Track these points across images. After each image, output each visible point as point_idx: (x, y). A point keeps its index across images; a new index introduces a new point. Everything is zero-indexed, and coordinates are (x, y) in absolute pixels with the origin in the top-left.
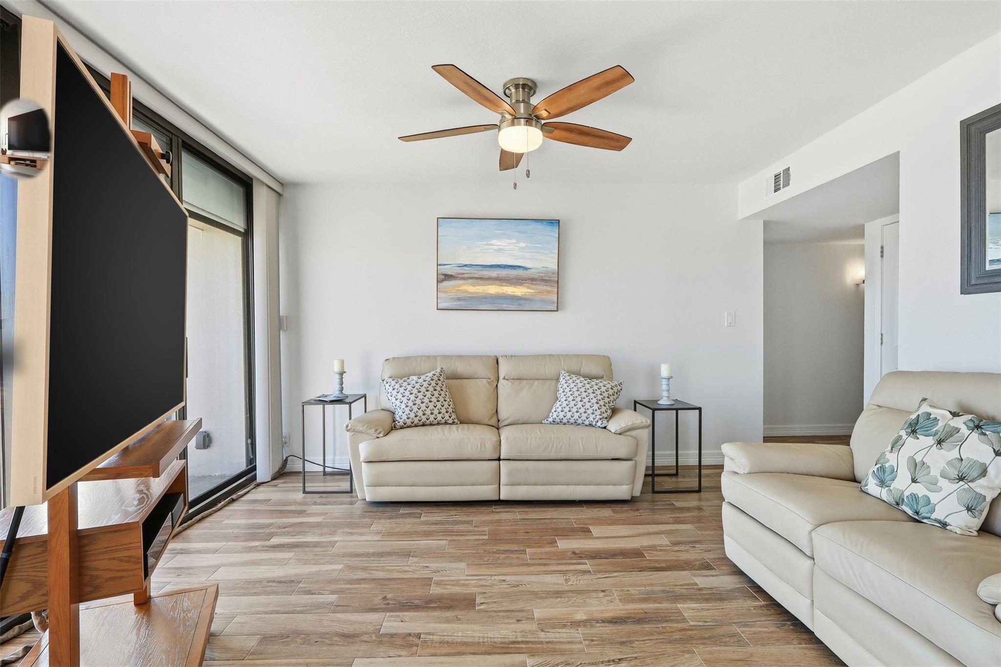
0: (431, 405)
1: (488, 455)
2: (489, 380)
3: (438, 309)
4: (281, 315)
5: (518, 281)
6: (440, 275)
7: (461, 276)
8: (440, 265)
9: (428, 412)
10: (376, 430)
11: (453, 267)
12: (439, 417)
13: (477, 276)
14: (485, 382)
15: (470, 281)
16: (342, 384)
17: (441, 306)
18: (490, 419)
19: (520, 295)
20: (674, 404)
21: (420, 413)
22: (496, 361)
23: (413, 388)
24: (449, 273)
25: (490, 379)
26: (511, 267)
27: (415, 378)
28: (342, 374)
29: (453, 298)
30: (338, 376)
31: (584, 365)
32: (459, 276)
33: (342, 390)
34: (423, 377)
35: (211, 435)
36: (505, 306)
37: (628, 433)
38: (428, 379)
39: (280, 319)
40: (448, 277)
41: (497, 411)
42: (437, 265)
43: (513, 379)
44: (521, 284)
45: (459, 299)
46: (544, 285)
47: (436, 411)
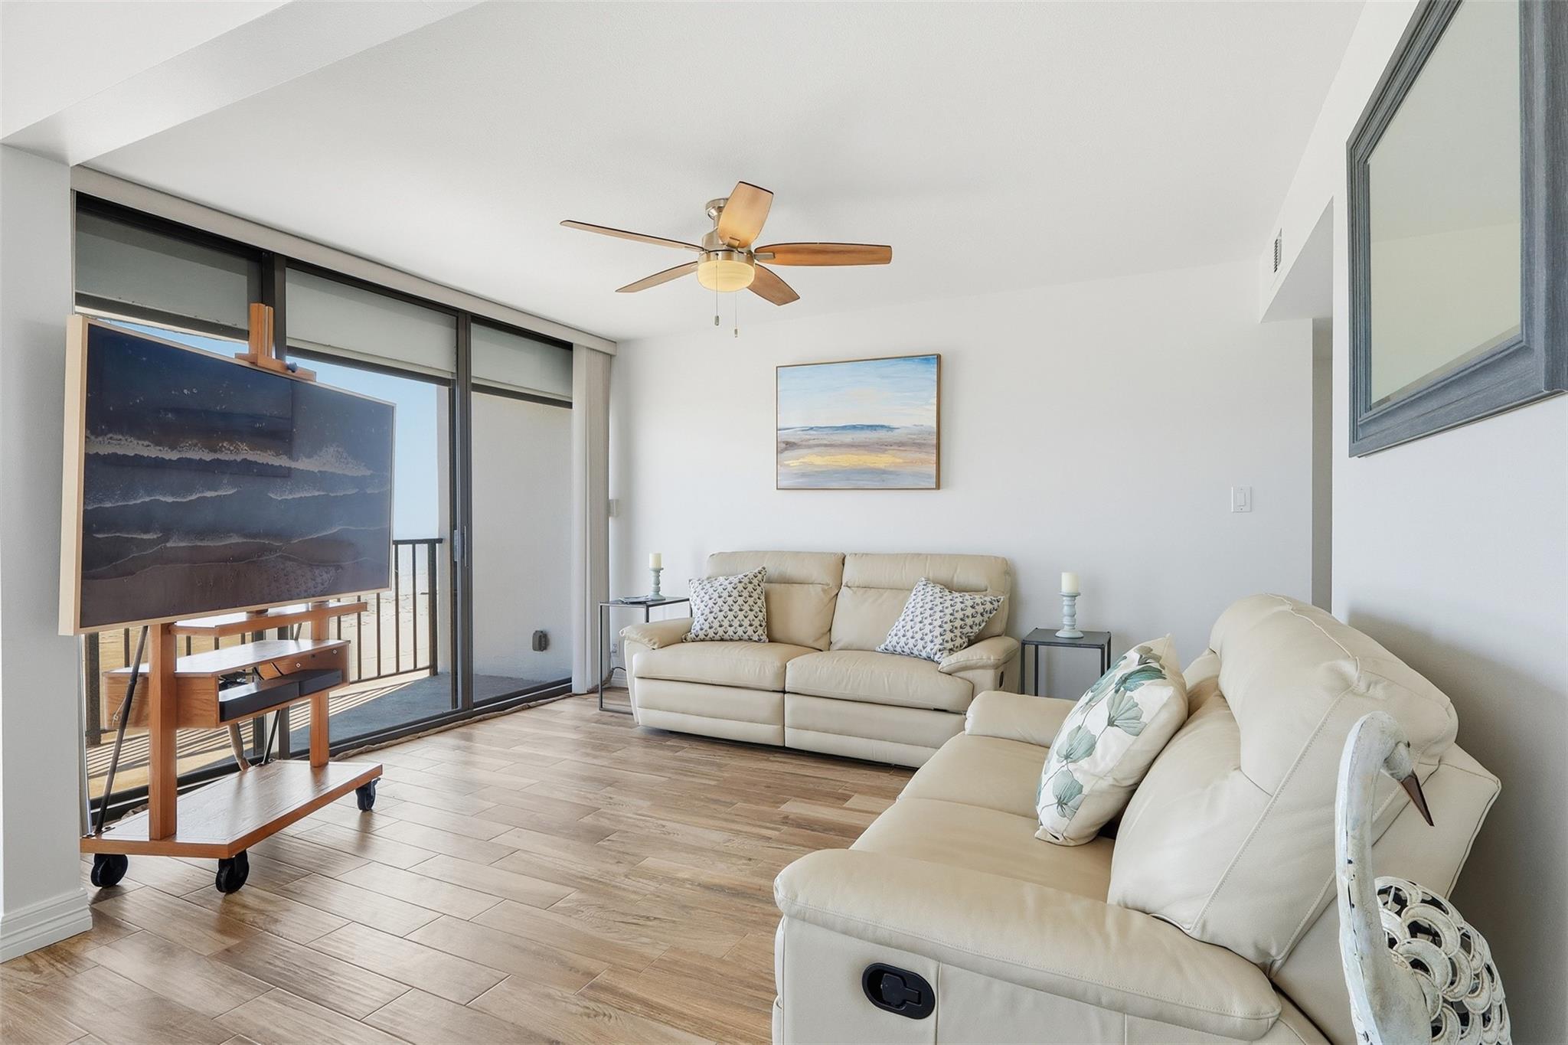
0: (731, 615)
1: (767, 685)
2: (826, 587)
3: (777, 489)
4: (610, 498)
5: (882, 447)
6: (780, 442)
7: (807, 443)
8: (780, 430)
9: (726, 623)
10: (651, 640)
11: (796, 431)
12: (740, 631)
13: (825, 442)
14: (820, 589)
15: (817, 450)
16: (658, 583)
17: (783, 484)
18: (817, 640)
19: (883, 468)
20: (1082, 638)
21: (716, 624)
22: (841, 560)
23: (715, 591)
24: (792, 440)
25: (829, 585)
26: (870, 428)
27: (722, 579)
28: (658, 571)
29: (796, 474)
30: (653, 574)
31: (958, 570)
32: (804, 443)
33: (658, 590)
34: (731, 578)
35: (549, 637)
36: (861, 484)
37: (961, 674)
38: (736, 581)
39: (608, 503)
40: (790, 445)
41: (830, 629)
42: (777, 430)
43: (858, 587)
44: (884, 451)
45: (804, 475)
46: (916, 451)
47: (736, 623)
